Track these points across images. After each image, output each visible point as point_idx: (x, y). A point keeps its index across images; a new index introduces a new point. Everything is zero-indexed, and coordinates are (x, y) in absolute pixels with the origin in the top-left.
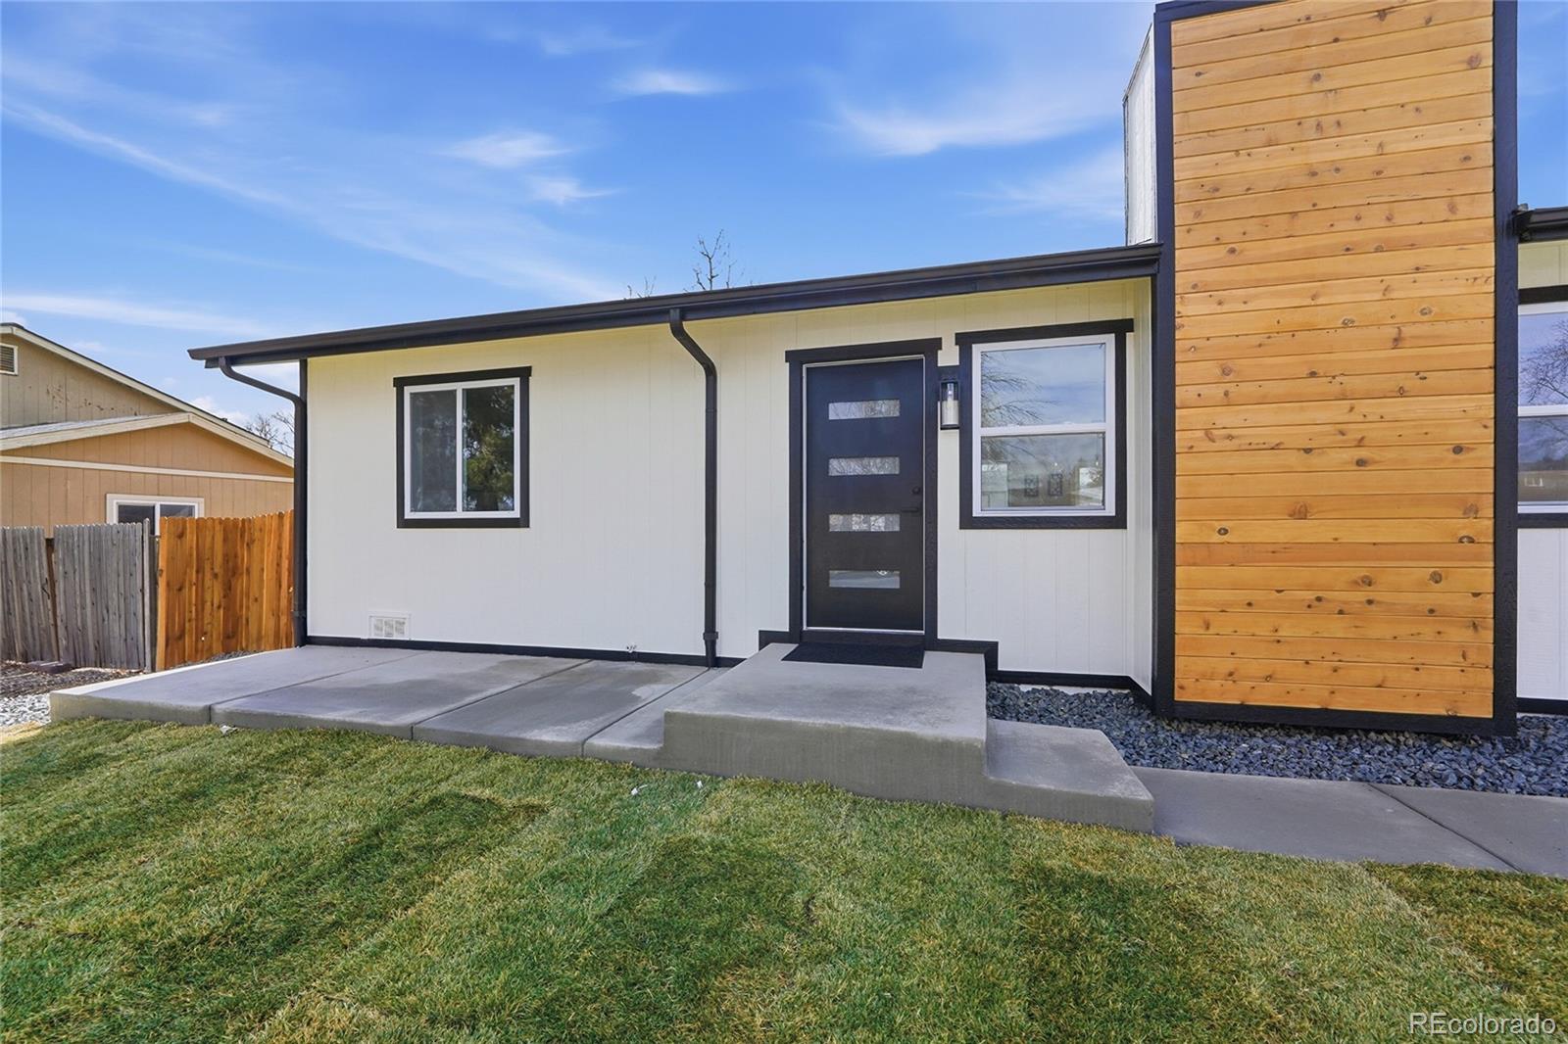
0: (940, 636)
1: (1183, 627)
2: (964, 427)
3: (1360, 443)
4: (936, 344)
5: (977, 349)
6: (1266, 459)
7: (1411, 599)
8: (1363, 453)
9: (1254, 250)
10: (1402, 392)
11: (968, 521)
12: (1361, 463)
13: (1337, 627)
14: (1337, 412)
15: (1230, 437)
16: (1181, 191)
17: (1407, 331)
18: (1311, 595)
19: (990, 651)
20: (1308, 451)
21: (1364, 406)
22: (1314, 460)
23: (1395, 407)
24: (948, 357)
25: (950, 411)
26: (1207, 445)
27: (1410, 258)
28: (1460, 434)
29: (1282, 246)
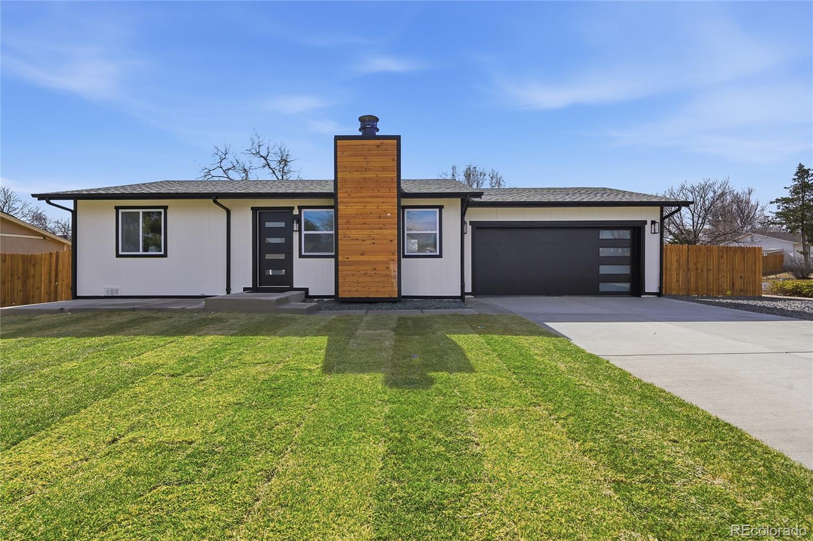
0: (294, 287)
1: (340, 280)
2: (300, 231)
3: (373, 239)
4: (293, 208)
5: (303, 210)
6: (356, 242)
7: (383, 272)
8: (374, 241)
9: (353, 195)
10: (381, 229)
11: (301, 256)
12: (374, 243)
13: (369, 279)
14: (368, 232)
15: (349, 237)
16: (339, 180)
17: (382, 215)
18: (365, 272)
19: (306, 290)
20: (364, 240)
21: (374, 231)
22: (365, 243)
23: (379, 231)
24: (296, 212)
25: (296, 227)
26: (344, 238)
27: (382, 200)
28: (391, 238)
29: (358, 195)
